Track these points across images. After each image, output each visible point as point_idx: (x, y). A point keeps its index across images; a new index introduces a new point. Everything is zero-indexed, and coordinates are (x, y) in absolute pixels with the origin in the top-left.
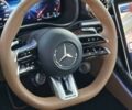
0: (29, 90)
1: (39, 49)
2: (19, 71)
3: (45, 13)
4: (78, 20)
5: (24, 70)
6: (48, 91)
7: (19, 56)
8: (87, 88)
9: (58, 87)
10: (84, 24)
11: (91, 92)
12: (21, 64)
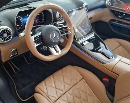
0: (37, 50)
1: (43, 36)
2: (36, 45)
3: (38, 21)
4: (54, 22)
5: (38, 45)
6: (48, 53)
7: (35, 38)
8: (63, 49)
9: (52, 50)
10: (57, 23)
11: (66, 51)
12: (36, 42)
